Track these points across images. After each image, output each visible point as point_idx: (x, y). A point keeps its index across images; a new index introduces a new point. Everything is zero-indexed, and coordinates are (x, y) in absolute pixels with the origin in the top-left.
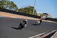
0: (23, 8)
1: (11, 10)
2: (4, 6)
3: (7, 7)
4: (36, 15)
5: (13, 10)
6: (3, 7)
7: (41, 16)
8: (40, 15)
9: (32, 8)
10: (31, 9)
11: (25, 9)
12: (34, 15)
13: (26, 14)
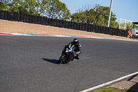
0: (84, 11)
1: (52, 19)
2: (36, 8)
3: (42, 10)
4: (116, 27)
5: (58, 18)
6: (31, 12)
7: (128, 30)
8: (125, 28)
9: (104, 10)
10: (104, 12)
11: (87, 13)
12: (110, 28)
13: (91, 25)
